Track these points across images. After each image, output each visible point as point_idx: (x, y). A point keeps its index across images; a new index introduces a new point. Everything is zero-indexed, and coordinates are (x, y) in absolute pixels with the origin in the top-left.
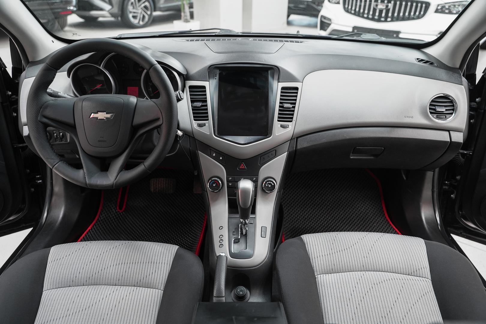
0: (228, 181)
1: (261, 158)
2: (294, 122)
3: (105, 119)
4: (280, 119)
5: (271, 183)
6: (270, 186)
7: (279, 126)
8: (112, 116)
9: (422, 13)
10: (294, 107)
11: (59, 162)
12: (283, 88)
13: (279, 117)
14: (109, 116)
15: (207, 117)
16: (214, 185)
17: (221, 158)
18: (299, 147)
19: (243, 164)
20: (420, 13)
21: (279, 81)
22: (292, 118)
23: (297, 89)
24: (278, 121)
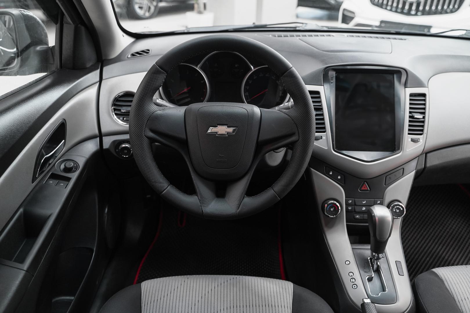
0: (347, 204)
1: (387, 177)
2: (425, 135)
3: (226, 134)
4: (411, 132)
5: (400, 207)
6: (398, 211)
7: (410, 140)
8: (234, 131)
9: (456, 6)
10: (424, 117)
11: (168, 186)
12: (411, 95)
13: (409, 130)
14: (231, 130)
15: (324, 128)
16: (332, 209)
17: (339, 177)
18: (428, 165)
19: (366, 184)
20: (454, 6)
21: (406, 87)
22: (422, 130)
23: (424, 95)
24: (409, 134)
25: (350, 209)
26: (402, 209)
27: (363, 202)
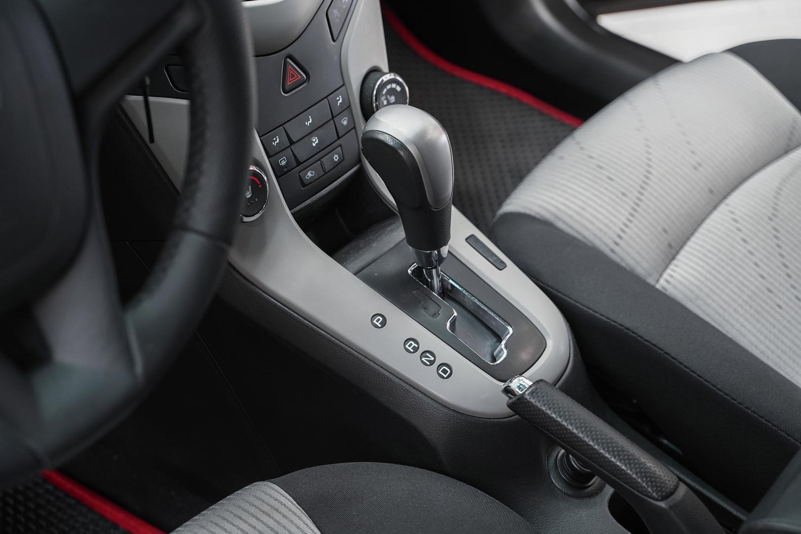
0: (272, 154)
1: (329, 15)
5: (394, 85)
16: (248, 194)
19: (291, 65)
25: (283, 163)
26: (399, 89)
27: (308, 124)
